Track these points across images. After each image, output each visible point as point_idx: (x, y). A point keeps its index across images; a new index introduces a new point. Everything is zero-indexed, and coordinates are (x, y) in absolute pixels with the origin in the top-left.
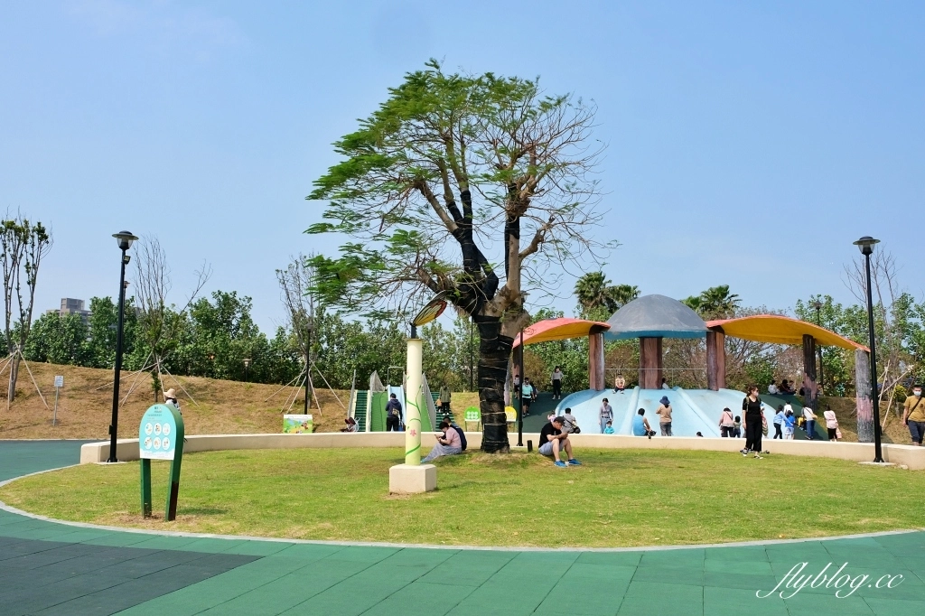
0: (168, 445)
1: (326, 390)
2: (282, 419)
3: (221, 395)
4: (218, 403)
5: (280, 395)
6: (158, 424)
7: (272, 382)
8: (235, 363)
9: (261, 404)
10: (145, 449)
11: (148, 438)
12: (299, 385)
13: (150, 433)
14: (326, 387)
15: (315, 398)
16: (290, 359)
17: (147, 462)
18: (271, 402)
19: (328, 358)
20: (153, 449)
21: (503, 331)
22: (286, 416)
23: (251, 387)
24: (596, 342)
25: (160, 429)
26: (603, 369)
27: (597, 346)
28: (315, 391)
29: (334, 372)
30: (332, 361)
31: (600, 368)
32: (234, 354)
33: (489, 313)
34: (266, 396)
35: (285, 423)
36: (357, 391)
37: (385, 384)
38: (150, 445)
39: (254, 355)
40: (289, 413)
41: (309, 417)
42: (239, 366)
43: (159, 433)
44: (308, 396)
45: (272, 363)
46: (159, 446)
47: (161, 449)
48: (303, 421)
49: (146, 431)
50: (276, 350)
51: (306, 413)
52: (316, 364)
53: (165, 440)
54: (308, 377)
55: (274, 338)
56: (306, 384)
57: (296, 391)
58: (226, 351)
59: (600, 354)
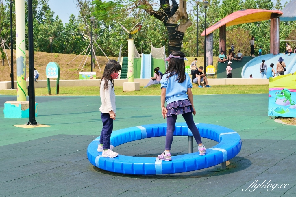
0: (55, 74)
1: (103, 57)
2: (78, 75)
3: (41, 61)
4: (39, 66)
5: (76, 61)
6: (52, 68)
7: (68, 53)
8: (44, 40)
9: (65, 66)
10: (48, 75)
11: (49, 72)
12: (87, 54)
13: (50, 70)
14: (104, 55)
15: (97, 62)
16: (79, 36)
17: (49, 79)
18: (71, 65)
19: (105, 36)
20: (51, 75)
21: (179, 29)
22: (80, 73)
23: (58, 56)
24: (274, 24)
25: (53, 69)
26: (278, 41)
27: (274, 26)
28: (97, 58)
29: (109, 45)
30: (108, 37)
31: (276, 40)
32: (42, 34)
33: (171, 22)
34: (68, 62)
35: (80, 77)
36: (123, 57)
37: (140, 53)
38: (49, 74)
39: (55, 35)
40: (82, 71)
41: (94, 73)
42: (46, 42)
43: (52, 70)
44: (93, 61)
45: (67, 39)
46: (53, 74)
47: (53, 75)
48: (90, 76)
49: (48, 70)
50: (69, 31)
51: (92, 71)
52: (97, 41)
53: (54, 72)
54: (92, 50)
55: (68, 22)
56: (92, 54)
57: (85, 58)
58: (37, 32)
59: (276, 31)
